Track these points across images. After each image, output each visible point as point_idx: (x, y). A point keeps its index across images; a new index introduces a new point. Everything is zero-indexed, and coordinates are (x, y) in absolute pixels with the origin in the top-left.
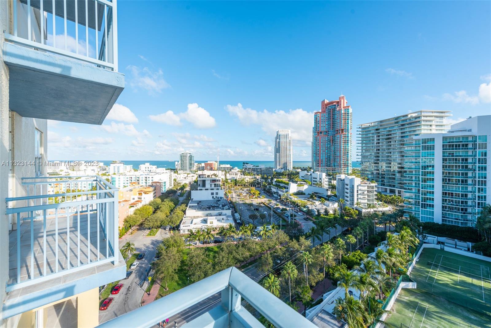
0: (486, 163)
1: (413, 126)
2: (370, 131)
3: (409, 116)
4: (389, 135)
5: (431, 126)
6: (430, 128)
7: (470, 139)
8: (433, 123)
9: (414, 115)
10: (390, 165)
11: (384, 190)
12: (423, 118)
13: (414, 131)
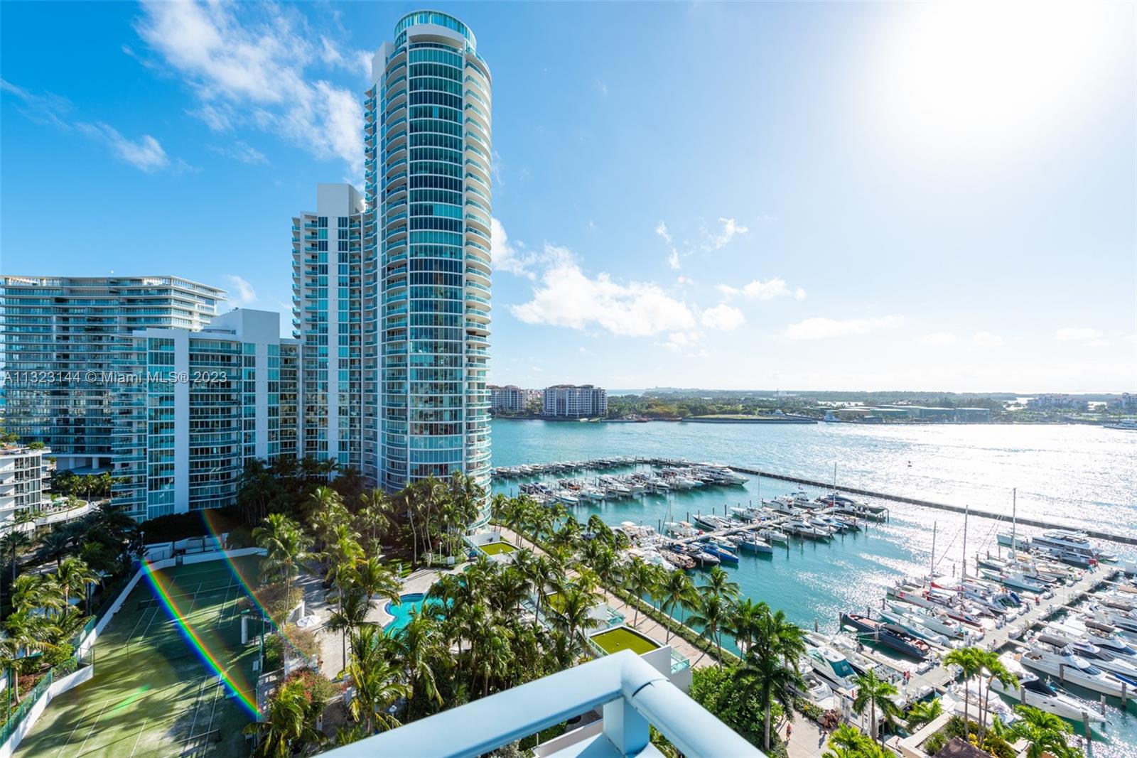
0: (254, 391)
1: (155, 308)
2: (37, 301)
3: (145, 283)
4: (95, 320)
5: (191, 313)
6: (190, 318)
7: (234, 347)
8: (195, 309)
9: (157, 283)
10: (99, 398)
11: (84, 464)
12: (173, 295)
13: (157, 319)
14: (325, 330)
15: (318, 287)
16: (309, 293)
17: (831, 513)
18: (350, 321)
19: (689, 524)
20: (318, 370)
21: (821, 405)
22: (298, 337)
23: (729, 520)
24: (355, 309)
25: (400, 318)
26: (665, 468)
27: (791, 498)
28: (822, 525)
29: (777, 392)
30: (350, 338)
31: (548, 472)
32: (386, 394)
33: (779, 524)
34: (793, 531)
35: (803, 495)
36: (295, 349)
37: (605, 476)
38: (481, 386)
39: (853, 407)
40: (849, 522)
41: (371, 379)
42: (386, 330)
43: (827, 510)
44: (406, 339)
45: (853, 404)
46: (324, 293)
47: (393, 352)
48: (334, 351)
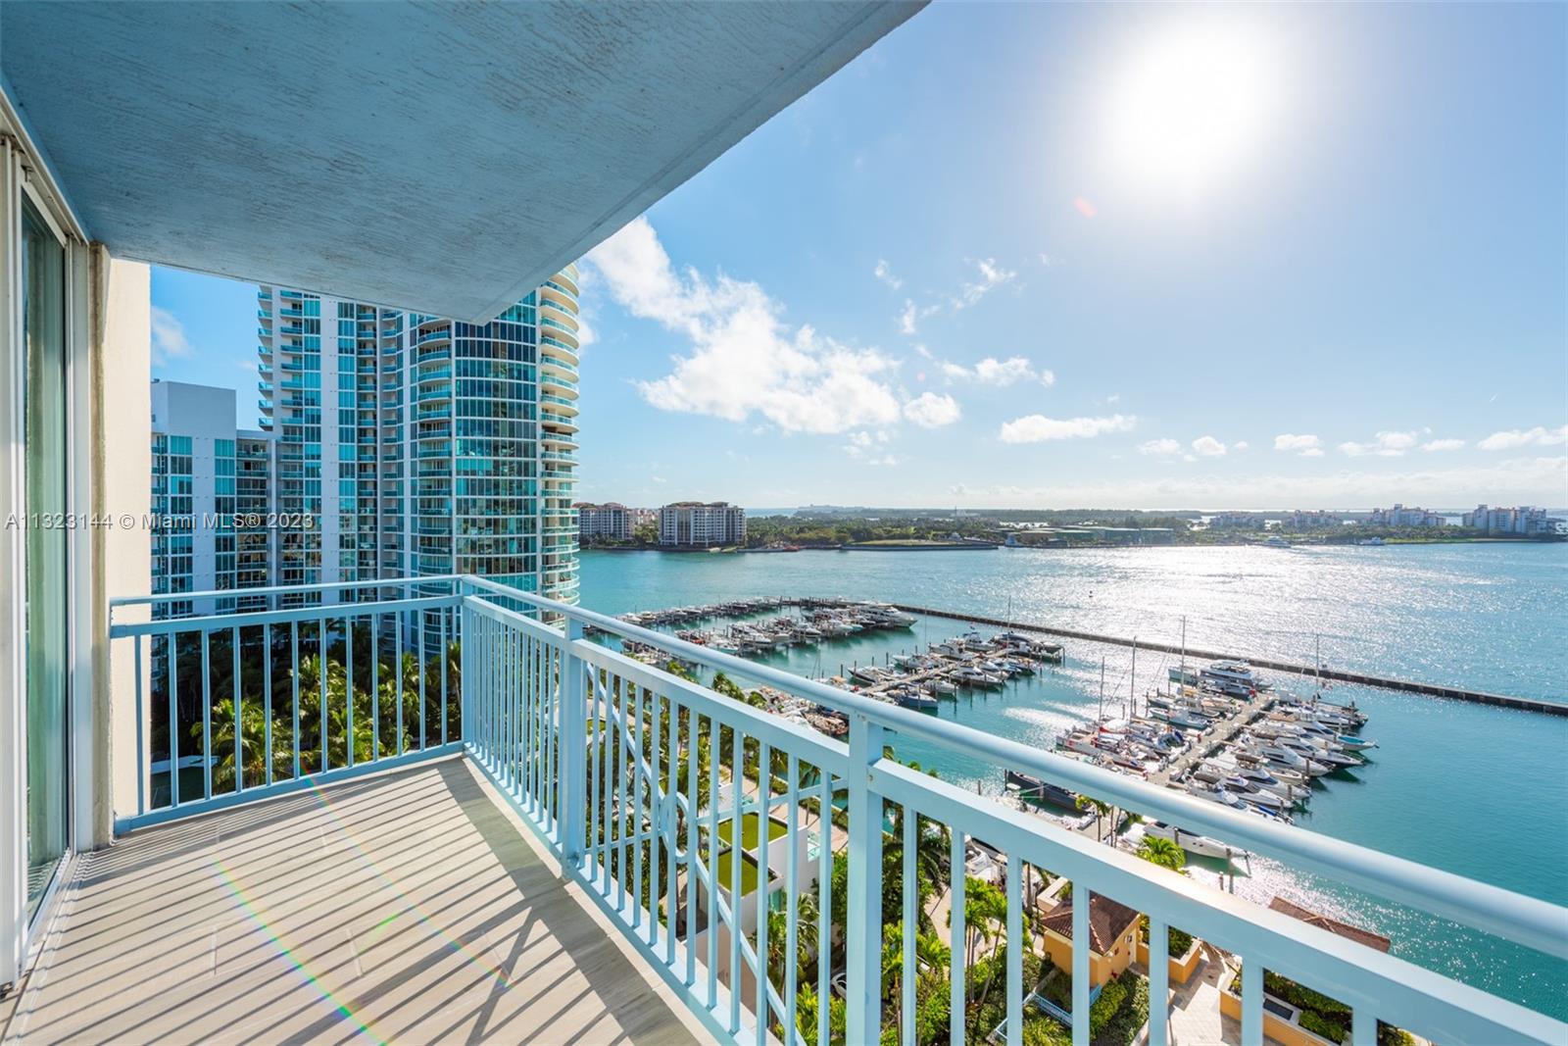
14: (316, 418)
15: (304, 353)
16: (289, 361)
17: (1004, 656)
18: (359, 406)
19: (842, 680)
20: (305, 479)
21: (1004, 527)
22: (269, 428)
23: (891, 672)
24: (366, 388)
25: (440, 404)
26: (817, 610)
27: (962, 640)
28: (994, 670)
29: (955, 511)
30: (358, 429)
31: (663, 622)
32: (417, 515)
33: (947, 672)
34: (962, 680)
35: (975, 636)
36: (264, 448)
37: (740, 624)
38: (564, 504)
39: (1038, 528)
40: (1022, 666)
41: (395, 494)
42: (417, 422)
43: (1001, 652)
44: (450, 435)
45: (1037, 525)
46: (315, 362)
47: (429, 455)
48: (331, 451)
